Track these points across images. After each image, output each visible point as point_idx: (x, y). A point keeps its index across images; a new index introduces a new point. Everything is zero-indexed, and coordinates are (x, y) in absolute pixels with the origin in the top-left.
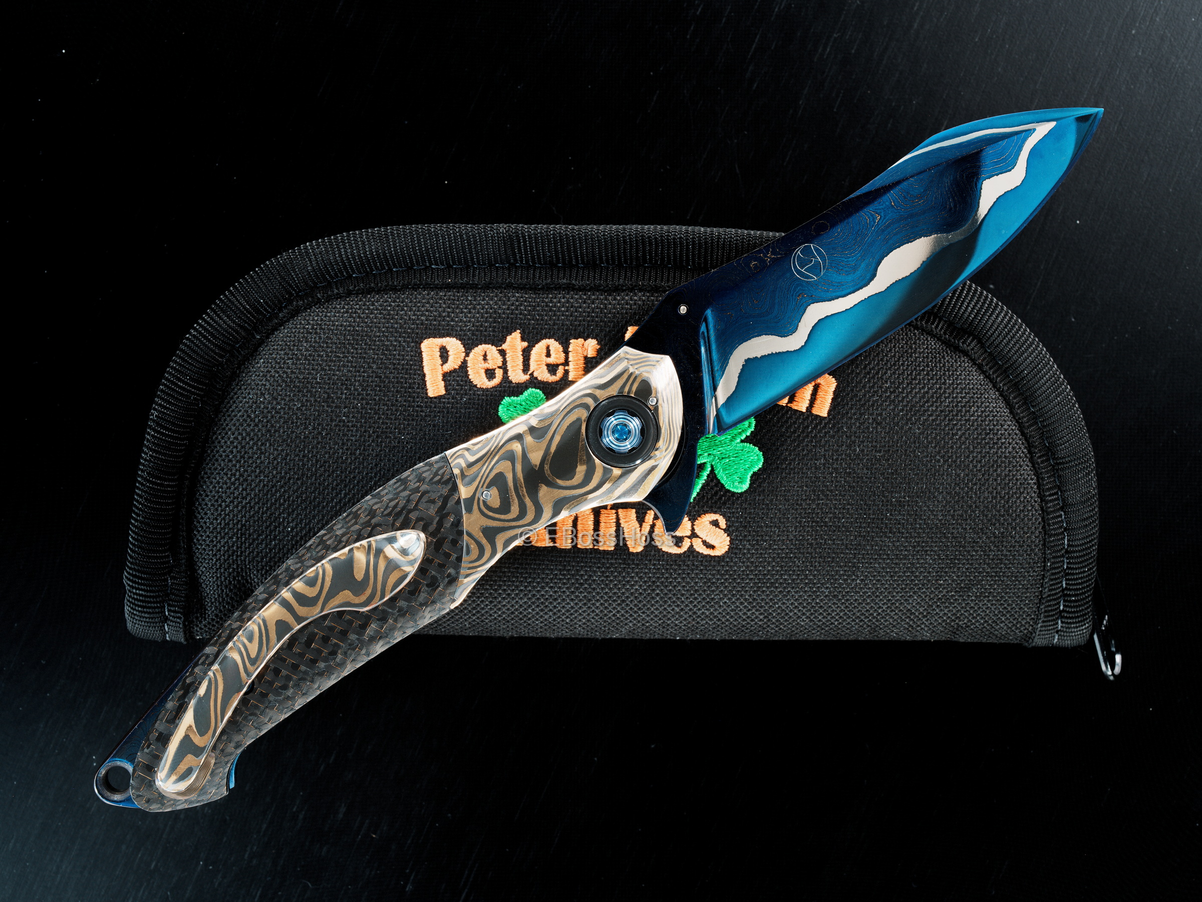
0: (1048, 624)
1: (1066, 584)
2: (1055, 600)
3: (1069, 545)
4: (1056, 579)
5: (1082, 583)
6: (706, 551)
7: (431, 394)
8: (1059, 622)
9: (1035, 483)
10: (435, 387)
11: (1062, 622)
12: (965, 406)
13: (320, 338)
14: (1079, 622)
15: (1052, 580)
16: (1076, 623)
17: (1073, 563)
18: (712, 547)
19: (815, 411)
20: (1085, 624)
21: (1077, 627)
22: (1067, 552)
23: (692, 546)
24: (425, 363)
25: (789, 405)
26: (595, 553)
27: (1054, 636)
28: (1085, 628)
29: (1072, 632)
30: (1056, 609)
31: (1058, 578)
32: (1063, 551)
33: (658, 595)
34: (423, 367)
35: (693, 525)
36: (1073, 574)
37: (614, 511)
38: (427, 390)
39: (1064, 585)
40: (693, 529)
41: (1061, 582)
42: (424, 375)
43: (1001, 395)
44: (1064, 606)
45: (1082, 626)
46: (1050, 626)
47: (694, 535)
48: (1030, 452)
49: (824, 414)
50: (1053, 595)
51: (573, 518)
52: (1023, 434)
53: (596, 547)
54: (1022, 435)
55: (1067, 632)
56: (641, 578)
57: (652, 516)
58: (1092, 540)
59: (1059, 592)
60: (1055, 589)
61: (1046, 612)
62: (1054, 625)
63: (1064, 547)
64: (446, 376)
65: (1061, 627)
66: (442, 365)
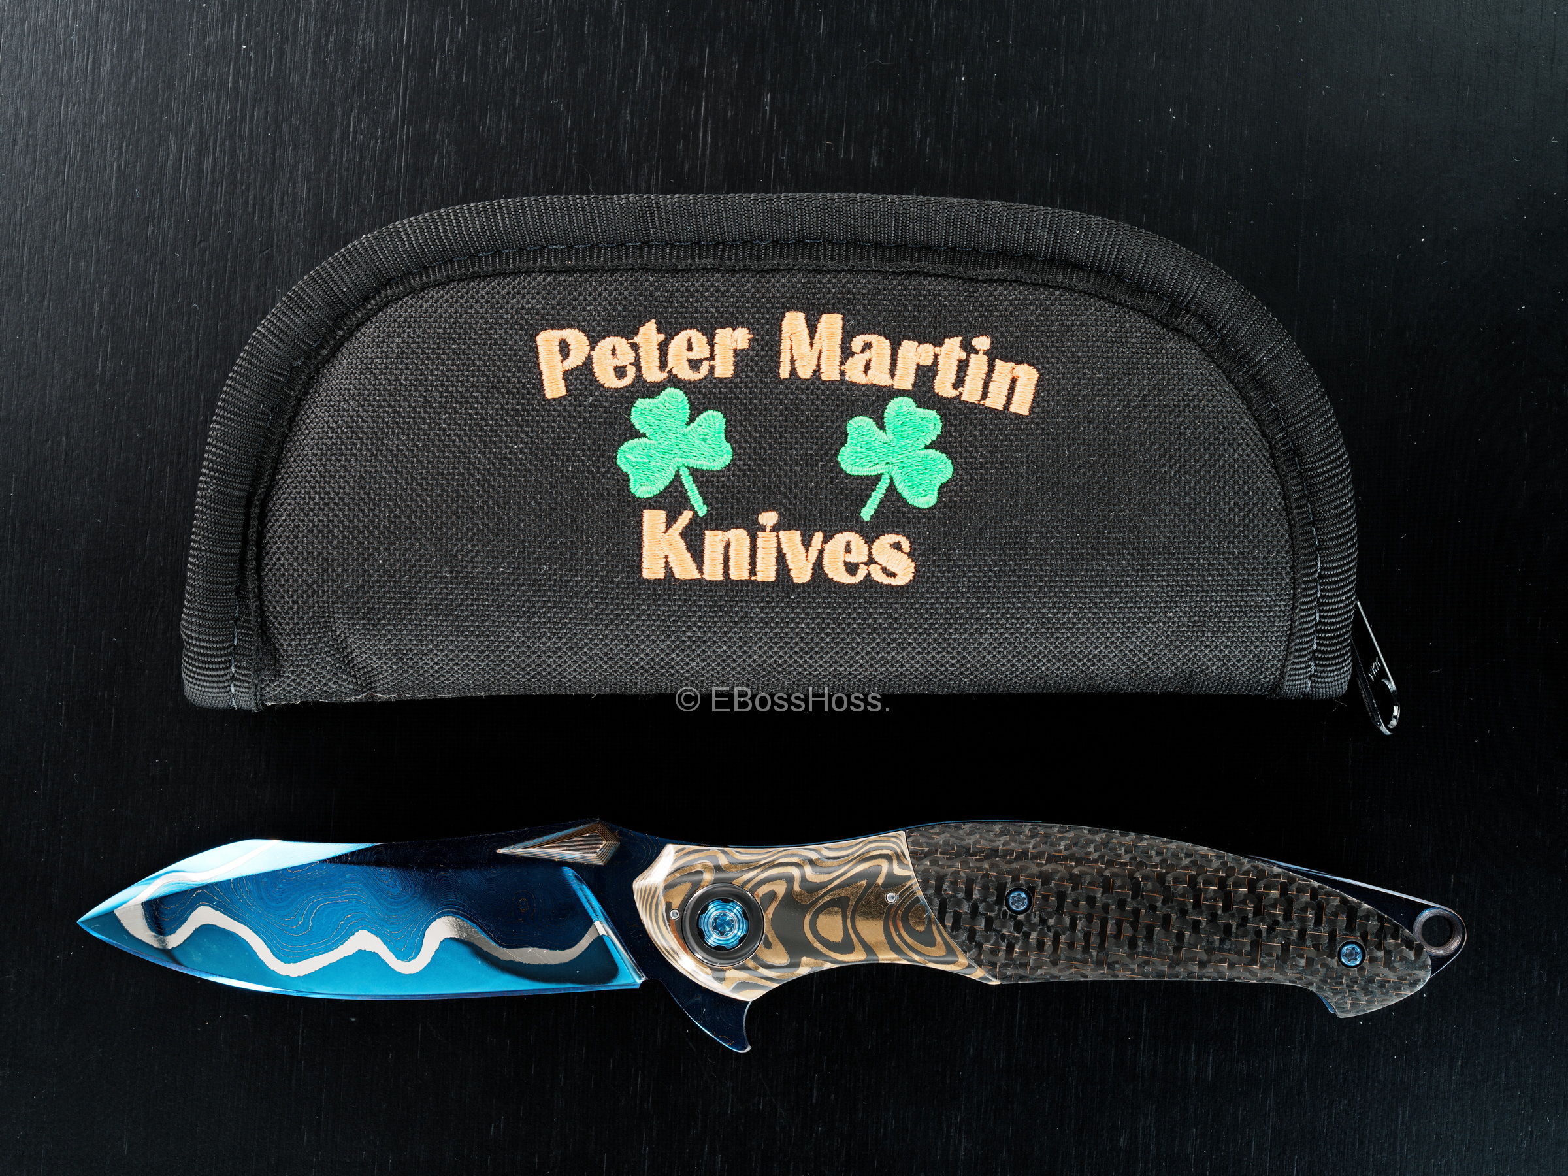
0: (1299, 666)
1: (1320, 616)
2: (1306, 636)
3: (1322, 569)
4: (1308, 609)
5: (1339, 615)
6: (886, 580)
7: (549, 395)
8: (1312, 664)
9: (1280, 493)
10: (554, 387)
11: (1316, 665)
12: (1193, 400)
13: (415, 332)
14: (1336, 664)
15: (1303, 610)
16: (1333, 665)
17: (1328, 591)
18: (894, 575)
19: (1013, 408)
20: (1343, 668)
21: (1333, 671)
22: (1320, 576)
23: (869, 574)
24: (541, 359)
25: (982, 402)
26: (750, 587)
27: (1306, 683)
28: (1344, 673)
29: (1327, 677)
30: (1308, 648)
31: (1311, 608)
32: (1316, 576)
33: (828, 635)
34: (539, 364)
35: (870, 549)
36: (1328, 604)
37: (775, 534)
38: (544, 390)
39: (1318, 619)
40: (870, 554)
41: (1315, 613)
42: (541, 373)
43: (1236, 388)
44: (1318, 644)
45: (1340, 669)
46: (1301, 669)
47: (871, 561)
48: (1272, 456)
49: (1025, 411)
50: (1305, 630)
51: (724, 544)
52: (1264, 434)
53: (753, 578)
54: (1263, 436)
55: (1322, 677)
56: (808, 614)
57: (821, 539)
58: (1350, 562)
59: (1312, 626)
60: (1306, 623)
61: (1296, 650)
62: (1306, 668)
63: (1316, 571)
64: (566, 375)
65: (1315, 671)
66: (562, 361)
